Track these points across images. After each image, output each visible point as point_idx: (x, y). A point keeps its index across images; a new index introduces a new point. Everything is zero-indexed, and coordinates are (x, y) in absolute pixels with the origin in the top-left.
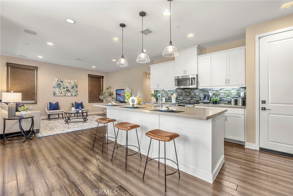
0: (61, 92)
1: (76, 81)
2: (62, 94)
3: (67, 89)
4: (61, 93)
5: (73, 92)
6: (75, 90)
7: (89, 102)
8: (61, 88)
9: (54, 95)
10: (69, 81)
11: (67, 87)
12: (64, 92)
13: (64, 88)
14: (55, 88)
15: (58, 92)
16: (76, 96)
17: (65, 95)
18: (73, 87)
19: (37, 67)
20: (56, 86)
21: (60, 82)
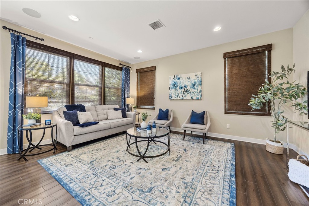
0: (177, 95)
1: (199, 74)
2: (178, 97)
3: (185, 90)
4: (178, 96)
5: (194, 93)
6: (198, 90)
7: (226, 113)
8: (178, 88)
9: (170, 98)
10: (188, 75)
11: (185, 87)
12: (181, 93)
13: (182, 88)
14: (170, 89)
15: (174, 94)
16: (198, 99)
18: (194, 85)
20: (172, 86)
21: (176, 80)
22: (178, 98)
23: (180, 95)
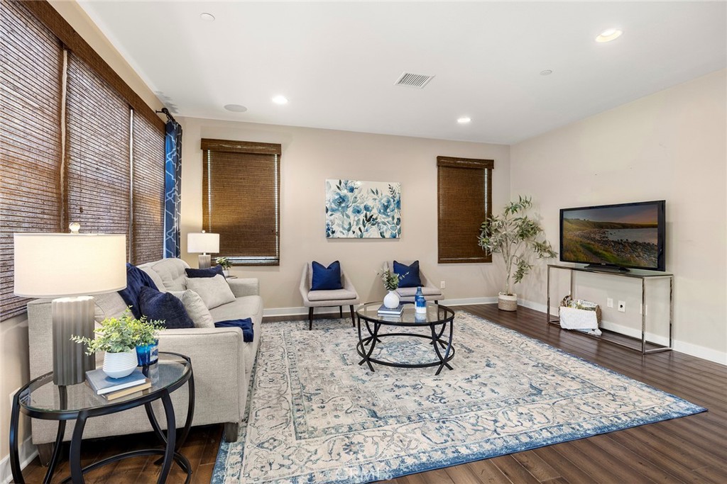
0: (347, 226)
1: (395, 185)
2: (351, 232)
3: (366, 216)
4: (349, 230)
5: (385, 224)
6: (393, 218)
7: (440, 262)
8: (350, 211)
9: (328, 235)
10: (374, 185)
11: (367, 208)
12: (357, 224)
13: (359, 212)
14: (329, 213)
15: (338, 225)
16: (395, 237)
17: (361, 237)
18: (386, 207)
19: (280, 145)
20: (333, 206)
21: (344, 192)
22: (351, 235)
23: (355, 228)
